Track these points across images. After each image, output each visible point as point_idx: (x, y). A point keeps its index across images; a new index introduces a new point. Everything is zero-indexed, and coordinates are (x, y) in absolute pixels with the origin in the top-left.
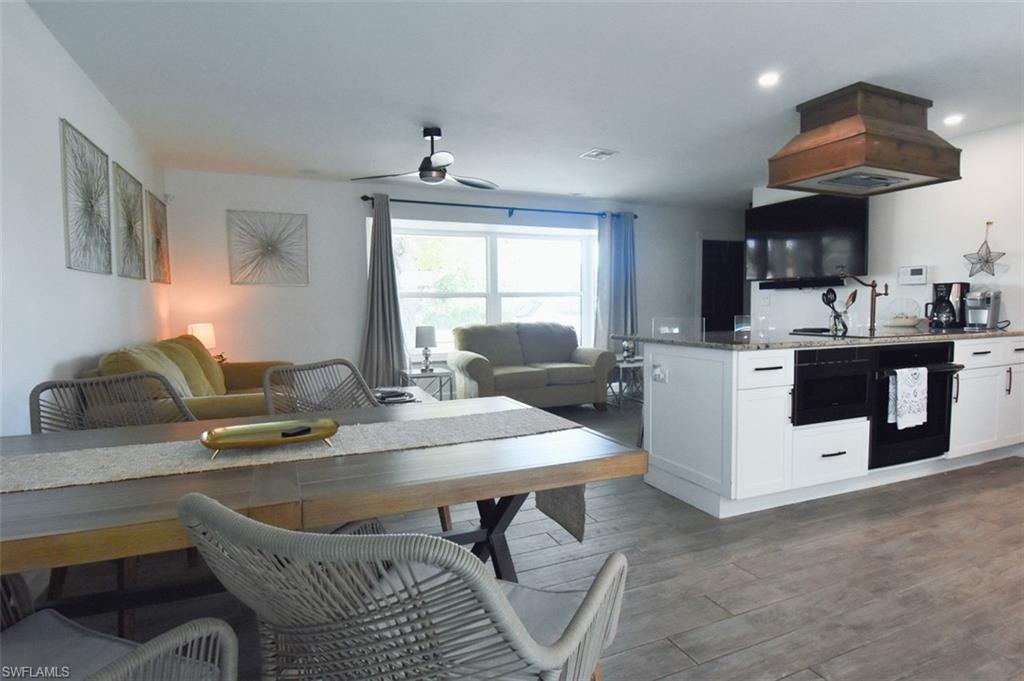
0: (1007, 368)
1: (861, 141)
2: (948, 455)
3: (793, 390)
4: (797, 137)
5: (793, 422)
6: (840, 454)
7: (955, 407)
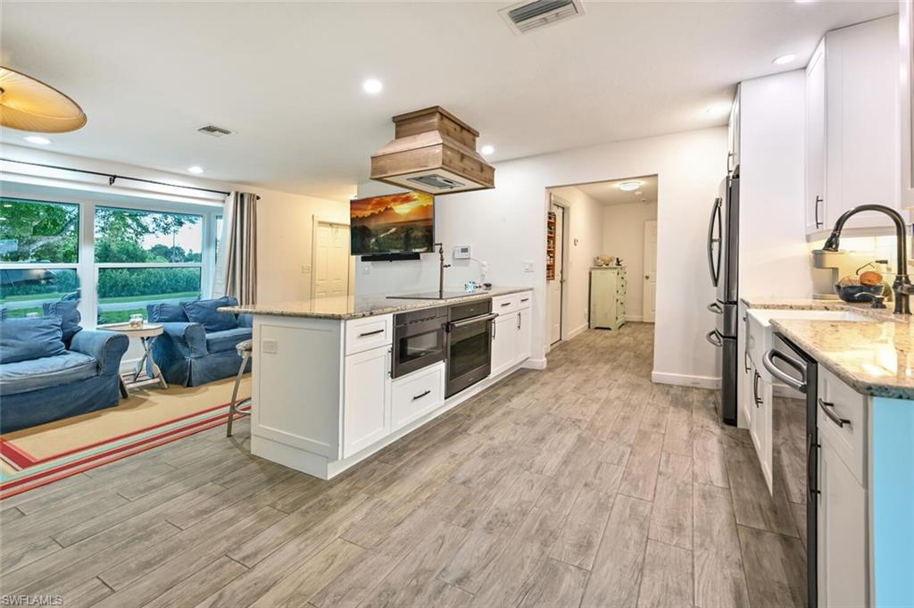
0: (517, 313)
1: (439, 150)
2: (491, 376)
3: (392, 349)
4: (392, 141)
5: (392, 377)
6: (426, 393)
7: (493, 342)
